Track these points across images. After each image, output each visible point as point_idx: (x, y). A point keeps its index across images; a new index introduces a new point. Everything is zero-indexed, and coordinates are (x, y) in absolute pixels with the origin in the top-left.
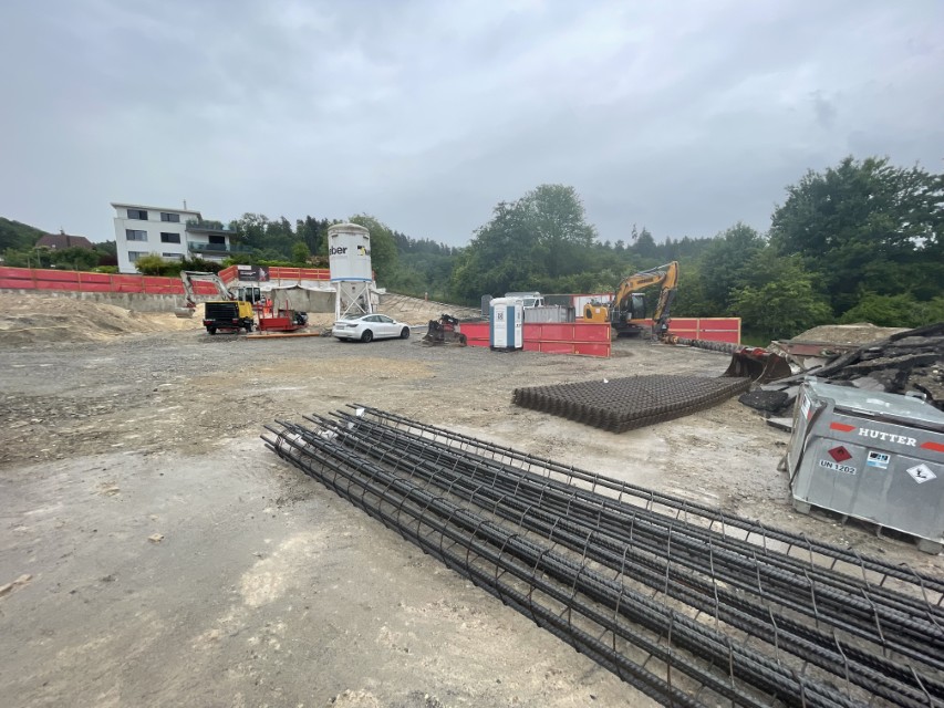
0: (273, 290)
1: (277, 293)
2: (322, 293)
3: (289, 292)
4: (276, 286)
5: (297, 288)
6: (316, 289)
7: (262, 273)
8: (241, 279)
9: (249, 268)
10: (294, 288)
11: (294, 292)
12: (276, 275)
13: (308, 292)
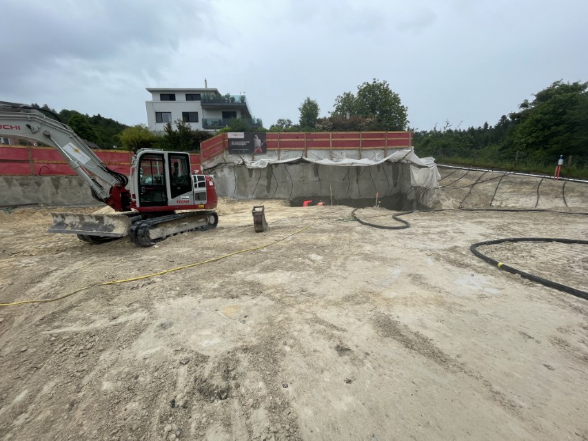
0: (270, 166)
1: (275, 170)
2: (335, 168)
3: (291, 168)
4: (274, 160)
5: (301, 161)
6: (326, 161)
7: (258, 142)
8: (231, 152)
9: (241, 135)
10: (297, 162)
11: (297, 167)
12: (275, 145)
13: (317, 167)
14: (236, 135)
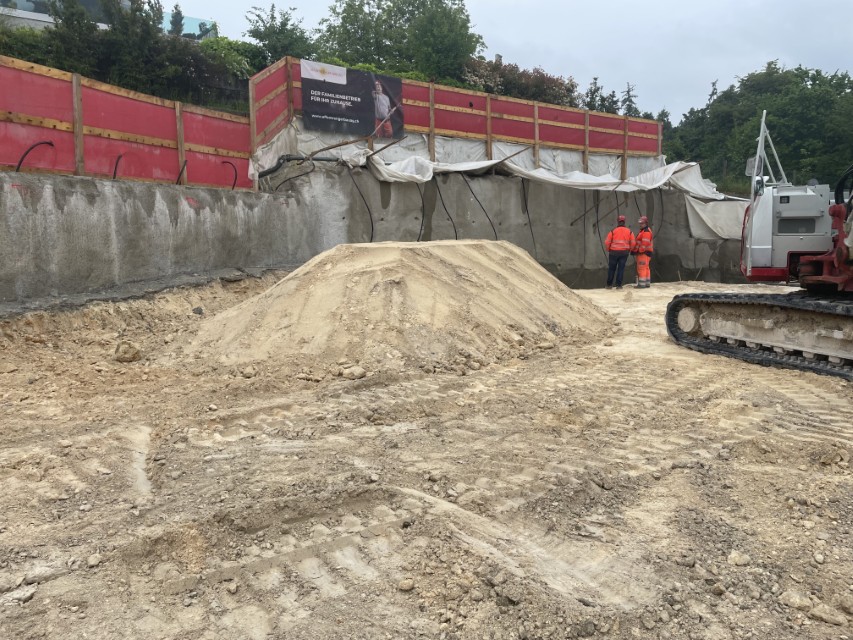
1: (449, 191)
3: (477, 185)
7: (383, 104)
9: (338, 75)
12: (422, 119)
14: (323, 72)
